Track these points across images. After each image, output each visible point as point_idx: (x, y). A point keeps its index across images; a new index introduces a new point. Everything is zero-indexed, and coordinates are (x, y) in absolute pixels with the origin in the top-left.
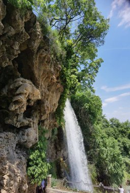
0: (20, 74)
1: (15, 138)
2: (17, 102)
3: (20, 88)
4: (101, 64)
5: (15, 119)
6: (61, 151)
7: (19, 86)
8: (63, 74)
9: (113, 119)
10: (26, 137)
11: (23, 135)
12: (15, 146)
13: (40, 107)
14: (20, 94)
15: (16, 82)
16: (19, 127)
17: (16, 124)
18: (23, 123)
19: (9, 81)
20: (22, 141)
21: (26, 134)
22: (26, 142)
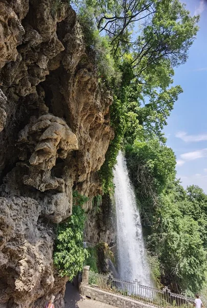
0: (48, 109)
1: (37, 208)
2: (42, 152)
3: (46, 131)
4: (179, 96)
5: (38, 179)
6: (105, 231)
7: (46, 128)
9: (193, 187)
10: (53, 207)
11: (50, 203)
12: (36, 219)
13: (77, 161)
14: (47, 140)
15: (41, 120)
16: (43, 190)
17: (39, 186)
18: (50, 185)
19: (31, 119)
20: (48, 212)
21: (53, 202)
22: (53, 214)
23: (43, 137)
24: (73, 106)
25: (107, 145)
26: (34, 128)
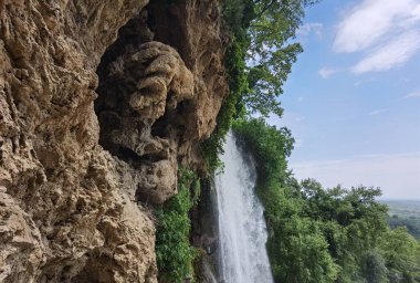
0: (153, 35)
1: (133, 177)
2: (149, 91)
5: (134, 136)
7: (155, 57)
8: (233, 55)
9: (308, 182)
10: (155, 178)
11: (149, 172)
12: (133, 192)
13: (186, 119)
14: (158, 73)
16: (142, 153)
17: (136, 146)
18: (152, 145)
19: (127, 48)
20: (148, 184)
21: (156, 170)
22: (155, 188)
23: (152, 68)
24: (190, 32)
25: (219, 105)
26: (135, 57)
